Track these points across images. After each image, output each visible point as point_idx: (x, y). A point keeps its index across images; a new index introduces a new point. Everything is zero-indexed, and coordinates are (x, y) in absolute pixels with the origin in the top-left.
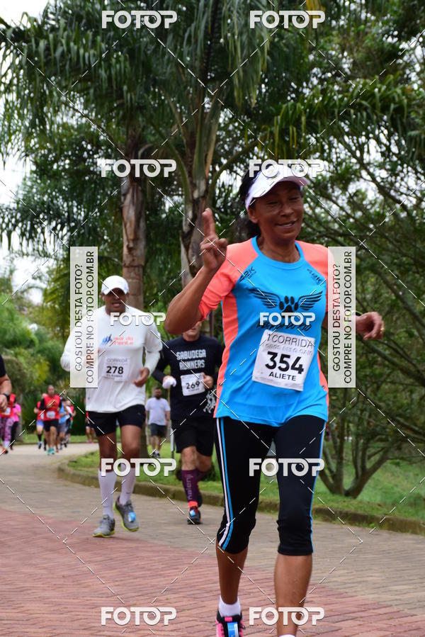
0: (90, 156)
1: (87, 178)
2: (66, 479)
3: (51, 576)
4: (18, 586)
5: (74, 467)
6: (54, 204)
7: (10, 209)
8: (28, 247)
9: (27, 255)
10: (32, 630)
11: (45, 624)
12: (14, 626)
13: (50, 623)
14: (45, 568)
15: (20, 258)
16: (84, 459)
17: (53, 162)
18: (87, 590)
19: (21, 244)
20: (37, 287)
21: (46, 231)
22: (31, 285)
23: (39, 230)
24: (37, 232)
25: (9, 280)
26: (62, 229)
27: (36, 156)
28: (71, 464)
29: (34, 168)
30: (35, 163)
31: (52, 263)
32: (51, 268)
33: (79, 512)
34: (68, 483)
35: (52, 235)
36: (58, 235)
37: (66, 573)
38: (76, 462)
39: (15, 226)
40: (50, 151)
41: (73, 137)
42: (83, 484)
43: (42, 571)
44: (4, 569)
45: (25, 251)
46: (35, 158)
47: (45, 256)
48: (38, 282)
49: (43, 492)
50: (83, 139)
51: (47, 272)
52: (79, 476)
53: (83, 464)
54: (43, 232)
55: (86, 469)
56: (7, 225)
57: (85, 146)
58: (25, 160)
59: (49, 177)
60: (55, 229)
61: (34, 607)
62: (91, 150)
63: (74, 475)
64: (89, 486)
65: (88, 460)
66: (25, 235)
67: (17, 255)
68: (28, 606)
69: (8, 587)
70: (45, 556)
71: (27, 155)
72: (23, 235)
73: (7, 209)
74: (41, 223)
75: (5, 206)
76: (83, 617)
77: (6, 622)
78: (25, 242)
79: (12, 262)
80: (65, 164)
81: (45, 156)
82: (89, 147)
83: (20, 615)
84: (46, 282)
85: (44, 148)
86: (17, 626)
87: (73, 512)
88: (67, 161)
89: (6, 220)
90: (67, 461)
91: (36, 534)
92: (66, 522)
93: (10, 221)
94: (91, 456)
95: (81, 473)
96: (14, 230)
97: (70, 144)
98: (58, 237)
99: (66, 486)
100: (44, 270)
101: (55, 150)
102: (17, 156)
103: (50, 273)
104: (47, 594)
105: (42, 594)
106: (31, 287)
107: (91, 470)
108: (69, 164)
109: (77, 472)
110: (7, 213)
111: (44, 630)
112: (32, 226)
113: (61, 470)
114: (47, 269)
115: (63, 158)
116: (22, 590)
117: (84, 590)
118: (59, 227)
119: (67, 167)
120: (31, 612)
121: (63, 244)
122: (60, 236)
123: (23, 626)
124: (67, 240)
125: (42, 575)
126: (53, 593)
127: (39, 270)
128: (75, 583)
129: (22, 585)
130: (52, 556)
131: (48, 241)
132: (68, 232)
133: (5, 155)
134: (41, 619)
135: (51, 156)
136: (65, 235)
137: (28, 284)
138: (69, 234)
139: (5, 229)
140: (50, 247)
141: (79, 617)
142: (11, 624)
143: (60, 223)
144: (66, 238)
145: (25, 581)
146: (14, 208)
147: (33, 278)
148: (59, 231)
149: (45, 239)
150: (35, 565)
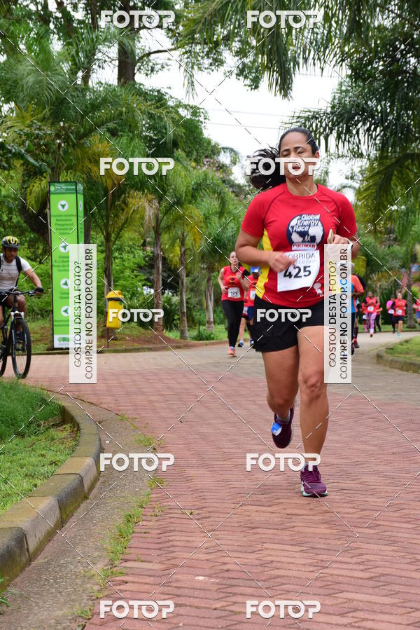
0: (403, 56)
1: (400, 78)
2: (385, 365)
3: (381, 452)
4: (352, 461)
5: (391, 353)
6: (368, 106)
7: (327, 114)
8: (344, 149)
9: (343, 156)
10: (372, 500)
11: (382, 494)
12: (354, 495)
13: (387, 494)
14: (376, 445)
15: (335, 160)
16: (400, 346)
17: (367, 65)
18: (416, 466)
19: (337, 146)
20: (350, 187)
21: (361, 131)
22: (344, 185)
23: (354, 132)
24: (352, 134)
25: (325, 181)
26: (375, 129)
27: (351, 60)
28: (387, 350)
29: (349, 72)
30: (351, 67)
31: (364, 163)
32: (363, 168)
33: (400, 395)
34: (387, 368)
35: (366, 136)
36: (372, 135)
37: (395, 450)
38: (392, 349)
39: (331, 130)
40: (365, 55)
41: (388, 38)
42: (402, 369)
43: (374, 448)
44: (338, 445)
45: (341, 154)
46: (350, 62)
47: (358, 157)
48: (350, 182)
49: (365, 376)
50: (397, 39)
51: (360, 171)
52: (397, 362)
53: (399, 350)
54: (358, 133)
55: (403, 356)
56: (325, 129)
57: (398, 46)
58: (341, 65)
59: (364, 80)
60: (369, 130)
61: (371, 479)
62: (404, 50)
63: (392, 361)
64: (408, 371)
65: (404, 347)
66: (341, 138)
67: (333, 157)
68: (365, 478)
69: (344, 461)
70: (373, 435)
71: (343, 60)
72: (339, 137)
73: (324, 113)
74: (356, 125)
75: (323, 111)
76: (417, 490)
77: (346, 491)
78: (341, 145)
79: (328, 164)
80: (379, 66)
81: (360, 59)
82: (403, 47)
83: (358, 486)
84: (359, 182)
85: (360, 52)
86: (356, 495)
87: (395, 395)
88: (381, 63)
89: (324, 125)
90: (384, 349)
91: (363, 414)
92: (388, 404)
93: (327, 125)
94: (405, 344)
95: (400, 359)
96: (331, 133)
97: (384, 45)
98: (372, 137)
99: (386, 371)
100: (357, 170)
101: (370, 52)
102: (334, 62)
103: (362, 172)
104: (381, 468)
105: (376, 469)
106: (344, 187)
107: (407, 356)
108: (382, 65)
109: (396, 359)
110: (324, 117)
111: (383, 500)
112: (348, 128)
113: (379, 357)
114: (359, 169)
115: (377, 60)
116: (357, 464)
117: (413, 466)
118: (373, 127)
119: (381, 68)
120: (369, 484)
121: (376, 144)
122: (374, 136)
123: (362, 496)
124: (380, 140)
125: (374, 451)
126: (386, 468)
127: (352, 170)
128: (405, 459)
129: (356, 459)
130: (379, 434)
131: (362, 142)
132: (381, 131)
133: (323, 62)
134: (378, 490)
135: (365, 59)
136: (378, 135)
137: (342, 184)
138: (382, 134)
139: (323, 133)
140: (364, 148)
141: (413, 490)
142: (351, 493)
143: (374, 124)
144: (379, 138)
145: (358, 456)
146: (331, 112)
147: (346, 178)
148: (373, 132)
149: (360, 141)
150: (366, 443)
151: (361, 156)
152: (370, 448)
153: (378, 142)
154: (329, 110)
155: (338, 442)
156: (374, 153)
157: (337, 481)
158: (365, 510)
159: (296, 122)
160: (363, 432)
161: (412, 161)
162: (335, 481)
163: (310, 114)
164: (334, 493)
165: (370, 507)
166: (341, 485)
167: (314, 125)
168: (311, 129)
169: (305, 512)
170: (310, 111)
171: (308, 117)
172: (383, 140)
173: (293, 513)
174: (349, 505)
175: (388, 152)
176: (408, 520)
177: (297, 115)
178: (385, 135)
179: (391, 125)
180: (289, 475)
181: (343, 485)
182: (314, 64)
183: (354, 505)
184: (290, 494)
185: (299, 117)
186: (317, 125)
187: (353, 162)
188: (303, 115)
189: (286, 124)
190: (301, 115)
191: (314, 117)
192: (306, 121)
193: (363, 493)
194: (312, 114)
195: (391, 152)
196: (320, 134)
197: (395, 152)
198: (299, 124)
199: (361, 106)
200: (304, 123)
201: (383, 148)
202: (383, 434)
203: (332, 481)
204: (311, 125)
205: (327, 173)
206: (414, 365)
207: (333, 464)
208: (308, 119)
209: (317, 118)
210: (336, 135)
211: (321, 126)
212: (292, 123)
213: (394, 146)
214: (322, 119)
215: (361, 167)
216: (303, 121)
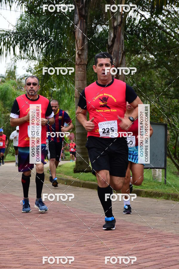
3: (40, 230)
4: (22, 236)
6: (38, 30)
7: (14, 33)
8: (24, 54)
9: (24, 58)
10: (31, 259)
11: (38, 255)
12: (21, 256)
14: (37, 226)
15: (20, 60)
17: (36, 7)
18: (59, 238)
19: (20, 52)
21: (34, 45)
22: (25, 75)
23: (30, 45)
25: (14, 72)
26: (42, 44)
27: (28, 3)
29: (27, 10)
30: (27, 6)
31: (37, 63)
35: (37, 47)
36: (40, 47)
37: (47, 229)
39: (17, 43)
43: (36, 228)
44: (15, 227)
45: (23, 56)
47: (33, 59)
48: (29, 73)
51: (35, 68)
54: (32, 46)
56: (13, 42)
58: (22, 5)
59: (35, 15)
60: (39, 43)
66: (23, 48)
67: (18, 58)
68: (28, 246)
69: (17, 236)
71: (23, 2)
72: (21, 48)
73: (12, 32)
74: (31, 41)
75: (11, 31)
76: (57, 252)
77: (16, 254)
78: (22, 52)
79: (16, 62)
81: (33, 3)
83: (24, 251)
89: (12, 39)
90: (46, 170)
93: (14, 40)
100: (33, 67)
102: (17, 3)
103: (36, 68)
104: (39, 240)
105: (35, 240)
107: (59, 175)
110: (12, 35)
111: (37, 258)
112: (26, 42)
114: (34, 66)
115: (42, 4)
116: (25, 238)
117: (57, 238)
118: (41, 43)
120: (30, 249)
121: (43, 52)
122: (41, 47)
123: (26, 257)
124: (45, 50)
125: (35, 230)
126: (41, 240)
127: (30, 67)
128: (53, 234)
129: (25, 235)
131: (35, 50)
132: (45, 45)
133: (11, 2)
134: (35, 253)
135: (36, 3)
136: (44, 47)
137: (24, 75)
138: (46, 47)
139: (12, 44)
140: (36, 54)
143: (41, 41)
145: (26, 233)
146: (16, 32)
147: (27, 71)
148: (41, 45)
149: (33, 50)
150: (32, 225)
151: (34, 59)
152: (33, 228)
153: (44, 51)
155: (15, 225)
156: (42, 57)
157: (12, 248)
158: (26, 265)
160: (30, 219)
162: (11, 248)
163: (4, 32)
164: (9, 255)
165: (29, 263)
166: (14, 250)
167: (7, 39)
168: (5, 41)
170: (4, 31)
171: (3, 34)
172: (47, 51)
174: (17, 262)
175: (50, 57)
178: (48, 47)
179: (51, 42)
181: (15, 250)
182: (6, 3)
183: (19, 262)
186: (8, 39)
187: (30, 62)
191: (6, 34)
193: (26, 254)
194: (5, 32)
195: (51, 57)
196: (11, 45)
197: (53, 57)
199: (34, 30)
201: (46, 55)
202: (42, 219)
203: (8, 248)
204: (5, 39)
205: (15, 68)
206: (63, 179)
207: (11, 238)
209: (8, 35)
210: (19, 46)
211: (11, 40)
213: (53, 54)
214: (11, 36)
215: (35, 65)
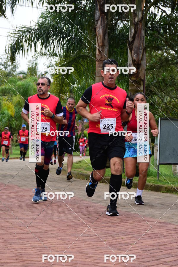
1: (76, 12)
3: (60, 225)
4: (43, 230)
7: (36, 29)
8: (45, 51)
9: (45, 55)
11: (59, 250)
12: (42, 250)
13: (61, 250)
14: (57, 221)
15: (41, 57)
18: (79, 233)
19: (42, 49)
21: (55, 41)
23: (51, 41)
24: (50, 43)
25: (35, 69)
26: (63, 40)
30: (48, 3)
31: (57, 59)
35: (58, 44)
36: (61, 43)
37: (68, 224)
39: (38, 39)
43: (56, 223)
44: (36, 221)
45: (44, 53)
47: (54, 56)
51: (56, 64)
53: (75, 167)
54: (53, 42)
55: (77, 170)
56: (34, 38)
58: (43, 2)
60: (59, 40)
61: (53, 241)
64: (79, 179)
65: (78, 165)
66: (44, 45)
67: (40, 55)
68: (49, 240)
69: (38, 230)
70: (57, 215)
72: (42, 44)
73: (34, 29)
74: (52, 37)
76: (78, 247)
77: (37, 248)
79: (36, 58)
86: (44, 250)
89: (34, 36)
93: (35, 36)
94: (79, 163)
96: (38, 41)
104: (59, 234)
105: (56, 234)
107: (79, 170)
110: (34, 31)
112: (47, 39)
113: (64, 170)
114: (55, 63)
116: (46, 232)
120: (52, 243)
121: (64, 49)
122: (62, 44)
123: (47, 251)
124: (66, 46)
126: (62, 234)
127: (51, 63)
128: (73, 229)
129: (46, 229)
130: (61, 215)
131: (56, 47)
132: (66, 42)
134: (56, 247)
138: (67, 43)
140: (57, 51)
141: (76, 247)
142: (41, 249)
143: (62, 37)
144: (65, 45)
145: (47, 228)
148: (62, 42)
149: (54, 46)
150: (52, 220)
151: (55, 55)
152: (54, 223)
153: (65, 48)
154: (37, 27)
156: (62, 53)
157: (33, 242)
159: (18, 33)
161: (83, 60)
162: (32, 242)
164: (31, 249)
166: (35, 244)
167: (28, 36)
168: (26, 38)
169: (12, 261)
170: (25, 27)
171: (24, 31)
172: (68, 47)
173: (5, 262)
175: (71, 54)
176: (72, 264)
177: (18, 29)
178: (68, 44)
179: (72, 38)
180: (5, 239)
181: (36, 245)
184: (4, 251)
185: (19, 30)
186: (29, 36)
187: (51, 58)
188: (22, 29)
189: (11, 34)
190: (20, 29)
191: (28, 31)
192: (23, 33)
194: (26, 29)
195: (72, 54)
196: (32, 41)
197: (74, 53)
198: (19, 34)
199: (55, 26)
200: (22, 34)
201: (67, 51)
203: (30, 242)
204: (26, 36)
205: (36, 64)
206: (83, 175)
208: (24, 32)
209: (30, 32)
211: (32, 36)
212: (15, 34)
213: (73, 50)
214: (32, 33)
215: (56, 61)
216: (21, 33)
